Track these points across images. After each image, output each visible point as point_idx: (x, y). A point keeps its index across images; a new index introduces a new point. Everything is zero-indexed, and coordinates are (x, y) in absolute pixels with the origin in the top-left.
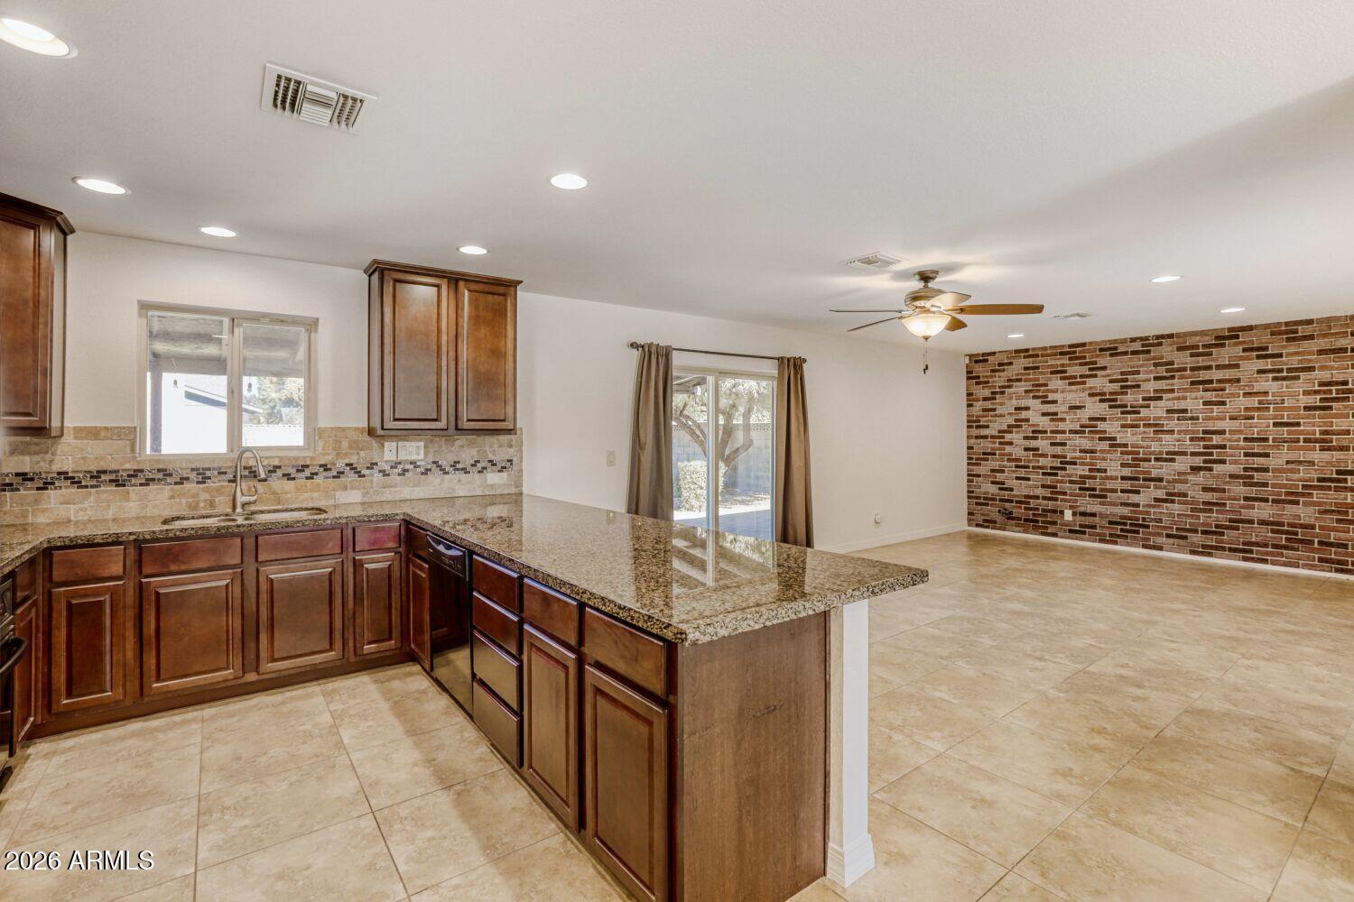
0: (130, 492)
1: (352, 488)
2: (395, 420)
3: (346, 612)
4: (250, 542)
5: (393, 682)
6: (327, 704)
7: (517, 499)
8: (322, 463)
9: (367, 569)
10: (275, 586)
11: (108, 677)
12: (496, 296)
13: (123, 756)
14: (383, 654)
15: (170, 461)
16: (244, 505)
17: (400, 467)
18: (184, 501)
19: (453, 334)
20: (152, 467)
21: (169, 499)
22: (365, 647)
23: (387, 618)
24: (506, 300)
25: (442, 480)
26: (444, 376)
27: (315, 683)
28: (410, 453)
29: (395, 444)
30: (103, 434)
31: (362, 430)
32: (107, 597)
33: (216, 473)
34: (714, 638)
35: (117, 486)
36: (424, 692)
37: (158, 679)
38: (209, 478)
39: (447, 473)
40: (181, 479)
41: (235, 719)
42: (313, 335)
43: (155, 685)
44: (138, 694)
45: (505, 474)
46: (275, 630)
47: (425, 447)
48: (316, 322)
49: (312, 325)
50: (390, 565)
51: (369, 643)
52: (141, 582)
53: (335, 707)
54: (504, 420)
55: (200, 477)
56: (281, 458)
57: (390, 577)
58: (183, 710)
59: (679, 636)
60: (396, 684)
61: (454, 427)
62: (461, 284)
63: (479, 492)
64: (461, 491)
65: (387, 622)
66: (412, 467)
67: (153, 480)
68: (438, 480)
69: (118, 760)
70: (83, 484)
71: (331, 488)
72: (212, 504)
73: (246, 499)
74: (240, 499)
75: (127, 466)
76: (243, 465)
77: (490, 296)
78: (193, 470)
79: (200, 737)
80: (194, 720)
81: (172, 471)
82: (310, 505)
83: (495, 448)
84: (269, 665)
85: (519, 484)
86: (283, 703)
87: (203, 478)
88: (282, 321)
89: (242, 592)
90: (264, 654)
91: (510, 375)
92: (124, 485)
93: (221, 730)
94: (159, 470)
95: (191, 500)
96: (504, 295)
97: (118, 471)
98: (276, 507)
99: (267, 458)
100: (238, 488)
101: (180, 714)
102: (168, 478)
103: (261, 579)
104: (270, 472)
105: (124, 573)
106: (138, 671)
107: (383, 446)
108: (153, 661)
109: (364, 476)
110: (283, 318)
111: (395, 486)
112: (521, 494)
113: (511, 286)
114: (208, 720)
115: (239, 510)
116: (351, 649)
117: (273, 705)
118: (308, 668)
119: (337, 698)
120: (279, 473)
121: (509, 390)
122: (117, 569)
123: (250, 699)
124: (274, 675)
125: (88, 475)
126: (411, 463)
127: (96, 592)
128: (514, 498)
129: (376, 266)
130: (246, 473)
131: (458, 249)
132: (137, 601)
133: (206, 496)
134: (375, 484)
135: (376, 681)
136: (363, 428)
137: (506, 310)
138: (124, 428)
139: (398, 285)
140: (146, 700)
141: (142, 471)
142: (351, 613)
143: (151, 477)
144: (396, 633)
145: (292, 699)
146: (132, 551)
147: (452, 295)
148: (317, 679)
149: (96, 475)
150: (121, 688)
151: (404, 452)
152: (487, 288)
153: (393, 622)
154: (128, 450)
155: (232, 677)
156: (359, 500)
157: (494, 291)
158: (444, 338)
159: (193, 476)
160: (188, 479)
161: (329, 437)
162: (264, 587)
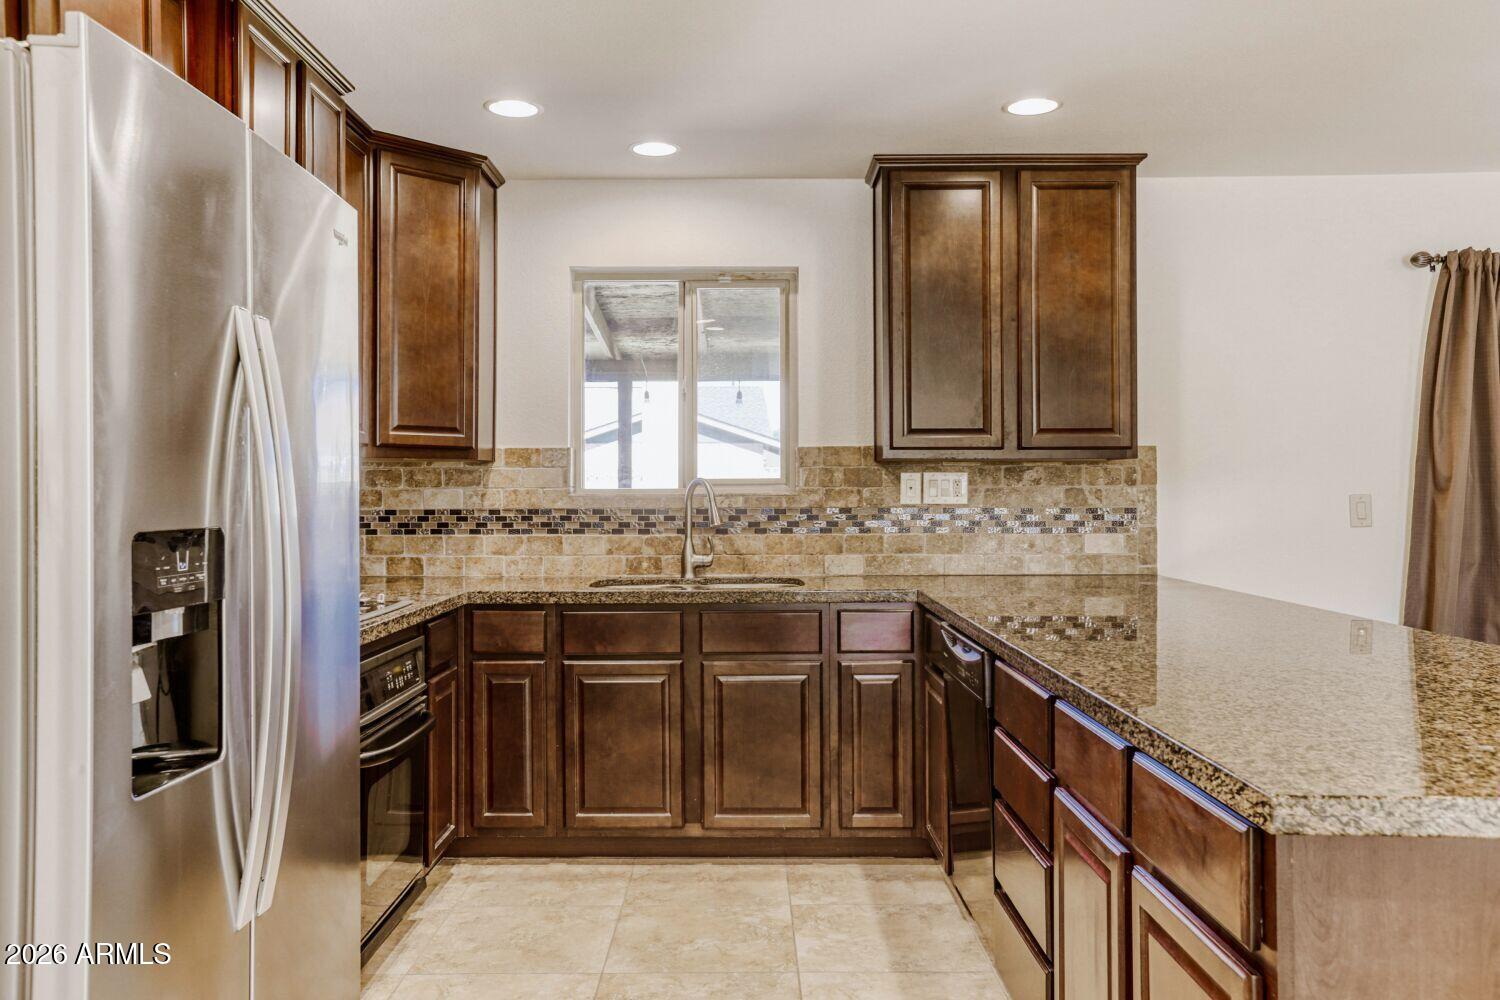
0: (563, 540)
1: (850, 551)
2: (912, 431)
3: (827, 753)
4: (692, 620)
5: (892, 883)
6: (790, 893)
7: (1143, 587)
8: (805, 505)
9: (859, 683)
10: (725, 692)
11: (529, 791)
12: (1091, 192)
13: (536, 900)
14: (884, 834)
15: (606, 499)
16: (698, 568)
17: (927, 516)
18: (624, 558)
19: (1010, 273)
20: (587, 507)
21: (608, 554)
22: (855, 816)
23: (889, 770)
24: (1113, 197)
25: (1000, 544)
26: (996, 351)
27: (782, 860)
28: (944, 493)
29: (919, 475)
30: (534, 458)
31: (862, 452)
32: (527, 681)
33: (662, 517)
34: (1351, 831)
35: (550, 532)
36: (939, 909)
37: (583, 809)
38: (654, 525)
39: (1009, 530)
40: (620, 525)
41: (668, 886)
42: (791, 297)
43: (579, 815)
44: (562, 825)
45: (1121, 537)
46: (725, 762)
47: (970, 482)
48: (794, 274)
49: (788, 281)
50: (895, 682)
51: (863, 810)
52: (563, 665)
53: (799, 900)
54: (1111, 430)
55: (643, 523)
56: (747, 498)
57: (895, 703)
58: (612, 860)
59: (1259, 810)
60: (898, 887)
61: (1015, 443)
62: (1025, 176)
63: (1068, 568)
64: (1035, 565)
65: (890, 779)
66: (946, 517)
67: (588, 525)
68: (993, 544)
69: (530, 904)
70: (515, 527)
71: (818, 549)
72: (657, 565)
73: (699, 559)
74: (692, 559)
75: (559, 505)
76: (695, 506)
77: (1080, 192)
78: (634, 512)
79: (621, 900)
80: (621, 876)
81: (609, 514)
82: (787, 575)
83: (1102, 486)
84: (717, 816)
85: (1148, 556)
86: (731, 879)
87: (646, 525)
88: (750, 279)
89: (683, 696)
90: (710, 798)
91: (1123, 339)
92: (556, 531)
93: (648, 897)
94: (595, 512)
95: (632, 557)
96: (1109, 187)
97: (548, 512)
98: (740, 576)
99: (727, 496)
100: (689, 540)
101: (608, 864)
102: (605, 523)
103: (706, 681)
104: (732, 518)
105: (545, 650)
106: (561, 789)
107: (898, 478)
108: (577, 780)
109: (869, 530)
110: (750, 275)
111: (920, 550)
112: (1154, 576)
113: (1123, 167)
114: (635, 880)
115: (689, 575)
116: (835, 816)
117: (719, 880)
118: (771, 834)
119: (807, 888)
120: (744, 522)
121: (1122, 371)
122: (536, 643)
123: (692, 864)
124: (724, 834)
125: (520, 516)
126: (945, 511)
127: (517, 673)
128: (1139, 583)
129: (878, 166)
130: (700, 519)
131: (1004, 109)
132: (560, 690)
133: (648, 552)
134: (886, 545)
135: (868, 876)
136: (867, 449)
137: (1113, 216)
138: (556, 450)
139: (914, 194)
140: (570, 833)
141: (575, 512)
142: (834, 753)
143: (586, 521)
144: (905, 801)
145: (746, 876)
146: (553, 619)
147: (1008, 201)
148: (786, 855)
149: (527, 515)
150: (542, 810)
151: (933, 491)
152: (1075, 178)
153: (901, 780)
154: (561, 482)
155: (669, 824)
156: (861, 572)
157: (1089, 182)
158: (995, 280)
159: (634, 520)
160: (627, 525)
161: (815, 463)
162: (710, 693)
